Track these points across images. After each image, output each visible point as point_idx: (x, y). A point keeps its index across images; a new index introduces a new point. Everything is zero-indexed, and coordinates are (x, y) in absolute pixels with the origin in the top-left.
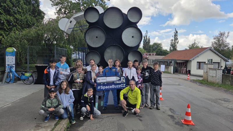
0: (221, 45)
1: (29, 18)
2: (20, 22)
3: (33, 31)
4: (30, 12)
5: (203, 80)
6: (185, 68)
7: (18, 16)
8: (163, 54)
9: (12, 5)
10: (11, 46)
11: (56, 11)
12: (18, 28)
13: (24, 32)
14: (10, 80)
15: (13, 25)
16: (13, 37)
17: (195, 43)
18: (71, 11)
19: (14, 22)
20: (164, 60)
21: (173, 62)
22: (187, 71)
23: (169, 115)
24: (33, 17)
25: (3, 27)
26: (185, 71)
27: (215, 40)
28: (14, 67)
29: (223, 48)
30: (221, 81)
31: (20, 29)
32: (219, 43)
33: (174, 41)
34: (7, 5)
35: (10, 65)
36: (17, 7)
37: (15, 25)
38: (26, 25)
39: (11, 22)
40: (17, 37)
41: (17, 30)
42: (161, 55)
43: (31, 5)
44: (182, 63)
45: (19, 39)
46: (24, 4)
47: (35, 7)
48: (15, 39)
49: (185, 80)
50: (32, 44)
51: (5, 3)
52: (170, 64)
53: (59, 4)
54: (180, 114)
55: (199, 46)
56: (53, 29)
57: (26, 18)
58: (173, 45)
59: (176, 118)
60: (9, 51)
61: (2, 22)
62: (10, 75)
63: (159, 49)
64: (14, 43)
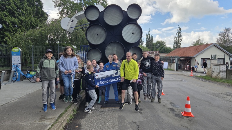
0: (226, 41)
1: (33, 19)
2: (25, 24)
3: (36, 32)
4: (34, 13)
5: (206, 76)
6: (189, 65)
7: (22, 18)
8: (167, 52)
9: (17, 7)
10: (16, 46)
11: (59, 12)
12: (23, 29)
13: (28, 33)
14: (17, 79)
15: (18, 26)
16: (18, 38)
17: (199, 40)
18: (73, 11)
19: (19, 24)
20: (167, 57)
21: (176, 59)
22: (190, 68)
23: (169, 109)
24: (37, 19)
25: (8, 29)
26: (189, 68)
27: (220, 37)
28: (19, 66)
29: (229, 45)
30: (225, 77)
31: (24, 30)
32: (225, 39)
33: (177, 39)
34: (12, 7)
35: (16, 65)
36: (21, 9)
37: (20, 26)
38: (30, 26)
39: (16, 24)
40: (22, 38)
41: (22, 31)
42: (165, 53)
43: (34, 6)
44: (185, 60)
45: (24, 40)
46: (28, 6)
47: (38, 9)
48: (20, 39)
49: (188, 76)
50: (36, 44)
51: (10, 5)
52: (173, 61)
53: (61, 5)
54: (180, 107)
55: (204, 43)
56: (56, 29)
57: (30, 19)
58: (177, 42)
59: (176, 111)
60: (14, 50)
61: (7, 24)
62: (16, 74)
63: (162, 47)
64: (19, 43)
